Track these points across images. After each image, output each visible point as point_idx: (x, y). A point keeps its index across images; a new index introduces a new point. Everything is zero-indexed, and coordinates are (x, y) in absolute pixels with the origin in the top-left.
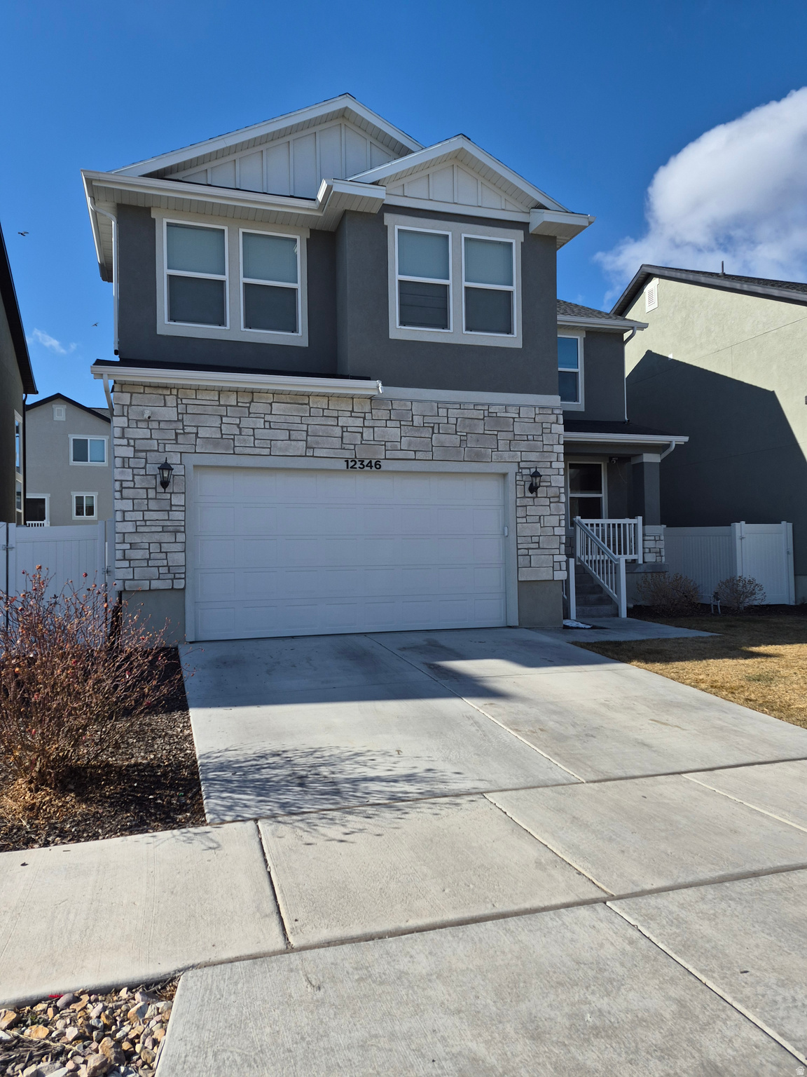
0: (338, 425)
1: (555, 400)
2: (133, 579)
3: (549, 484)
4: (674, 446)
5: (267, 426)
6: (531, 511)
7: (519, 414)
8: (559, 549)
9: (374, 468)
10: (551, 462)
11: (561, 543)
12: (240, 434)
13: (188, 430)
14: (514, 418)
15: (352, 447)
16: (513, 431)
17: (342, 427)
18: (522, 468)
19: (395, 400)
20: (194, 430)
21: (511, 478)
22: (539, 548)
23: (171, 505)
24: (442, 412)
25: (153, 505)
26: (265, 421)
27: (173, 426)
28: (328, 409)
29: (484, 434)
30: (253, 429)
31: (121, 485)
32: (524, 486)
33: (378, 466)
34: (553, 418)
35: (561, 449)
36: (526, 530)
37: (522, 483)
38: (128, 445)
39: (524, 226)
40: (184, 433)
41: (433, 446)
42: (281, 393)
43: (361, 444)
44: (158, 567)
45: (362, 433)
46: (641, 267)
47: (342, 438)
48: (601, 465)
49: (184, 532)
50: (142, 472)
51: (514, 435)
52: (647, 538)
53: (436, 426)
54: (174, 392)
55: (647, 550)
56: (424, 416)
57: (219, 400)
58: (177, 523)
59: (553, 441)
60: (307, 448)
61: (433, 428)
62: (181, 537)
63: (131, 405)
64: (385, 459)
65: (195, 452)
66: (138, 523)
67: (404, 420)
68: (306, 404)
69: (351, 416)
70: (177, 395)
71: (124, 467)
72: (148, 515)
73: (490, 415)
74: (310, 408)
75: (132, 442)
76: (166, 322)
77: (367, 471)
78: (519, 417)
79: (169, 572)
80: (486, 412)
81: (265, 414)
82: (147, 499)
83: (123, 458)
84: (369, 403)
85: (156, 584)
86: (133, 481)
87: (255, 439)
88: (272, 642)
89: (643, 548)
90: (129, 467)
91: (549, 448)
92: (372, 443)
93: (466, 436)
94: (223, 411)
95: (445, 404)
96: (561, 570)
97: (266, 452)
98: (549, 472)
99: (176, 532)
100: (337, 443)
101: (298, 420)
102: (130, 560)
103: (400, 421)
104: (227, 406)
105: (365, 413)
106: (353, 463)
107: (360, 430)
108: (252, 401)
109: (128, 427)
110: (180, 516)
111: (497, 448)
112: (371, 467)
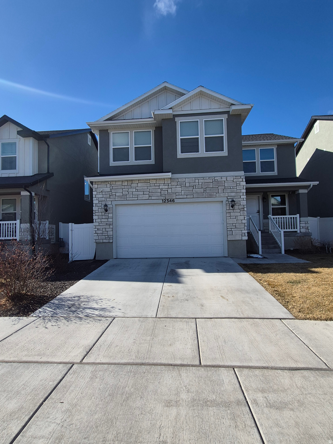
0: (159, 189)
1: (242, 173)
2: (98, 239)
3: (240, 204)
4: (312, 186)
5: (137, 191)
6: (232, 214)
7: (227, 179)
8: (244, 228)
9: (172, 202)
10: (240, 196)
11: (245, 226)
12: (128, 194)
13: (113, 194)
14: (225, 181)
15: (164, 195)
16: (225, 186)
17: (161, 189)
18: (228, 199)
19: (179, 178)
20: (115, 194)
21: (224, 203)
22: (236, 228)
23: (109, 217)
24: (197, 181)
25: (103, 217)
26: (136, 189)
27: (109, 193)
28: (156, 183)
29: (213, 187)
30: (132, 192)
31: (95, 211)
32: (229, 205)
33: (173, 201)
34: (241, 180)
35: (245, 191)
36: (231, 221)
37: (229, 204)
38: (97, 200)
39: (228, 112)
40: (112, 195)
41: (193, 193)
42: (140, 180)
43: (167, 194)
44: (105, 236)
45: (168, 191)
46: (312, 117)
47: (161, 193)
48: (285, 195)
49: (112, 225)
50: (101, 207)
51: (225, 187)
52: (301, 222)
53: (194, 186)
54: (109, 183)
55: (301, 227)
56: (190, 183)
57: (122, 184)
58: (110, 222)
59: (241, 188)
60: (149, 197)
61: (193, 187)
62: (111, 226)
63: (98, 188)
64: (176, 198)
65: (115, 201)
66: (99, 223)
67: (182, 185)
68: (149, 183)
69: (164, 185)
70: (110, 184)
71: (96, 206)
72: (102, 220)
73: (215, 180)
74: (150, 184)
75: (98, 199)
76: (112, 162)
77: (170, 203)
78: (227, 180)
79: (108, 237)
80: (214, 180)
81: (136, 187)
82: (102, 215)
83: (95, 203)
84: (170, 180)
85: (104, 241)
86: (98, 210)
87: (133, 195)
88: (139, 259)
89: (300, 226)
90: (97, 206)
91: (239, 191)
92: (171, 193)
93: (206, 189)
94: (123, 187)
95: (198, 178)
96: (245, 236)
97: (136, 199)
98: (240, 199)
99: (110, 225)
100: (159, 194)
101: (146, 188)
102: (97, 234)
103: (181, 185)
104: (124, 186)
105: (169, 184)
106: (165, 200)
107: (167, 189)
108: (132, 183)
109: (97, 194)
110: (111, 220)
111: (218, 192)
112: (171, 201)
